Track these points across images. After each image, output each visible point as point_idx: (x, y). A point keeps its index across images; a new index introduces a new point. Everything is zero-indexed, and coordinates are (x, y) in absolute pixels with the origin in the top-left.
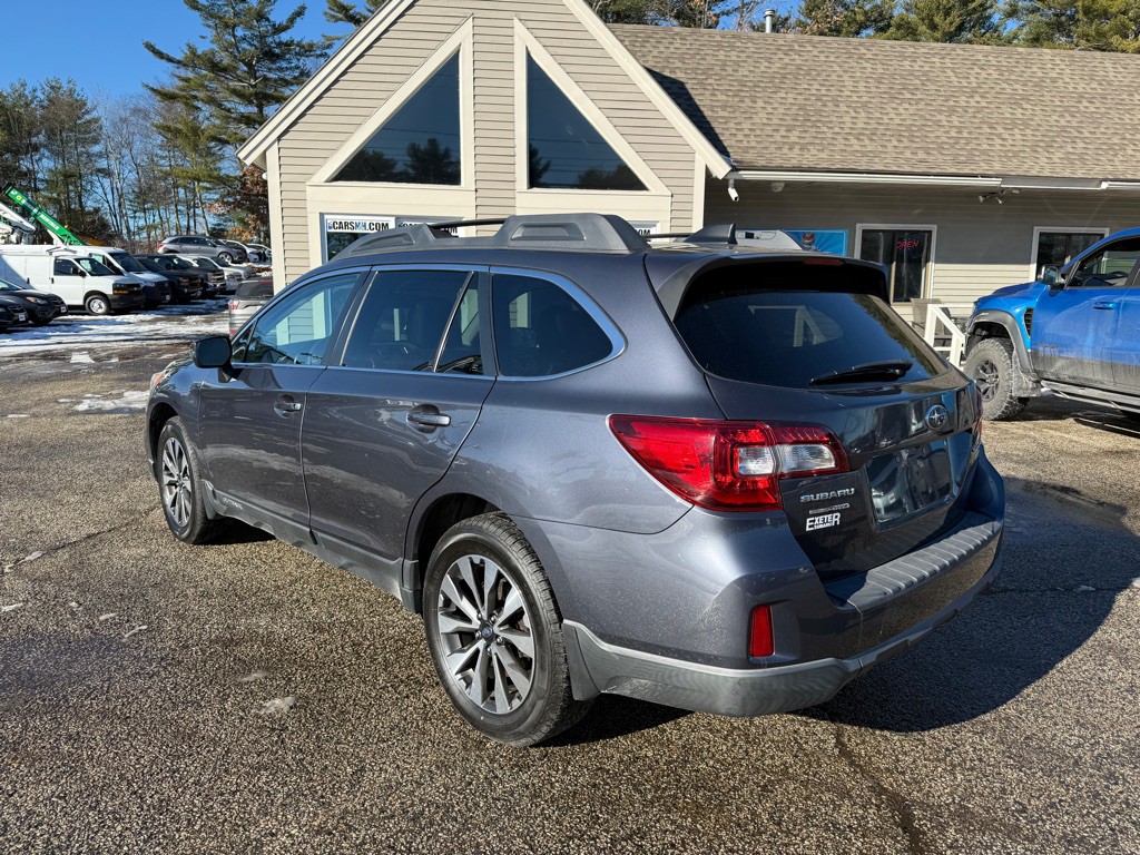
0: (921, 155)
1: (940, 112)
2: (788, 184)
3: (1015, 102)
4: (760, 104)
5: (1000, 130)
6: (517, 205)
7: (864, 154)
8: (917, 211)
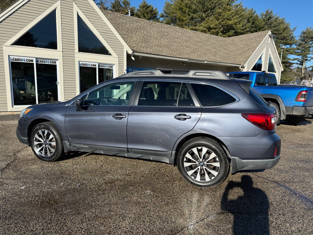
0: (171, 52)
1: (173, 42)
2: (143, 57)
3: (186, 41)
4: (134, 35)
5: (185, 48)
6: (75, 57)
7: (160, 51)
8: (169, 65)
